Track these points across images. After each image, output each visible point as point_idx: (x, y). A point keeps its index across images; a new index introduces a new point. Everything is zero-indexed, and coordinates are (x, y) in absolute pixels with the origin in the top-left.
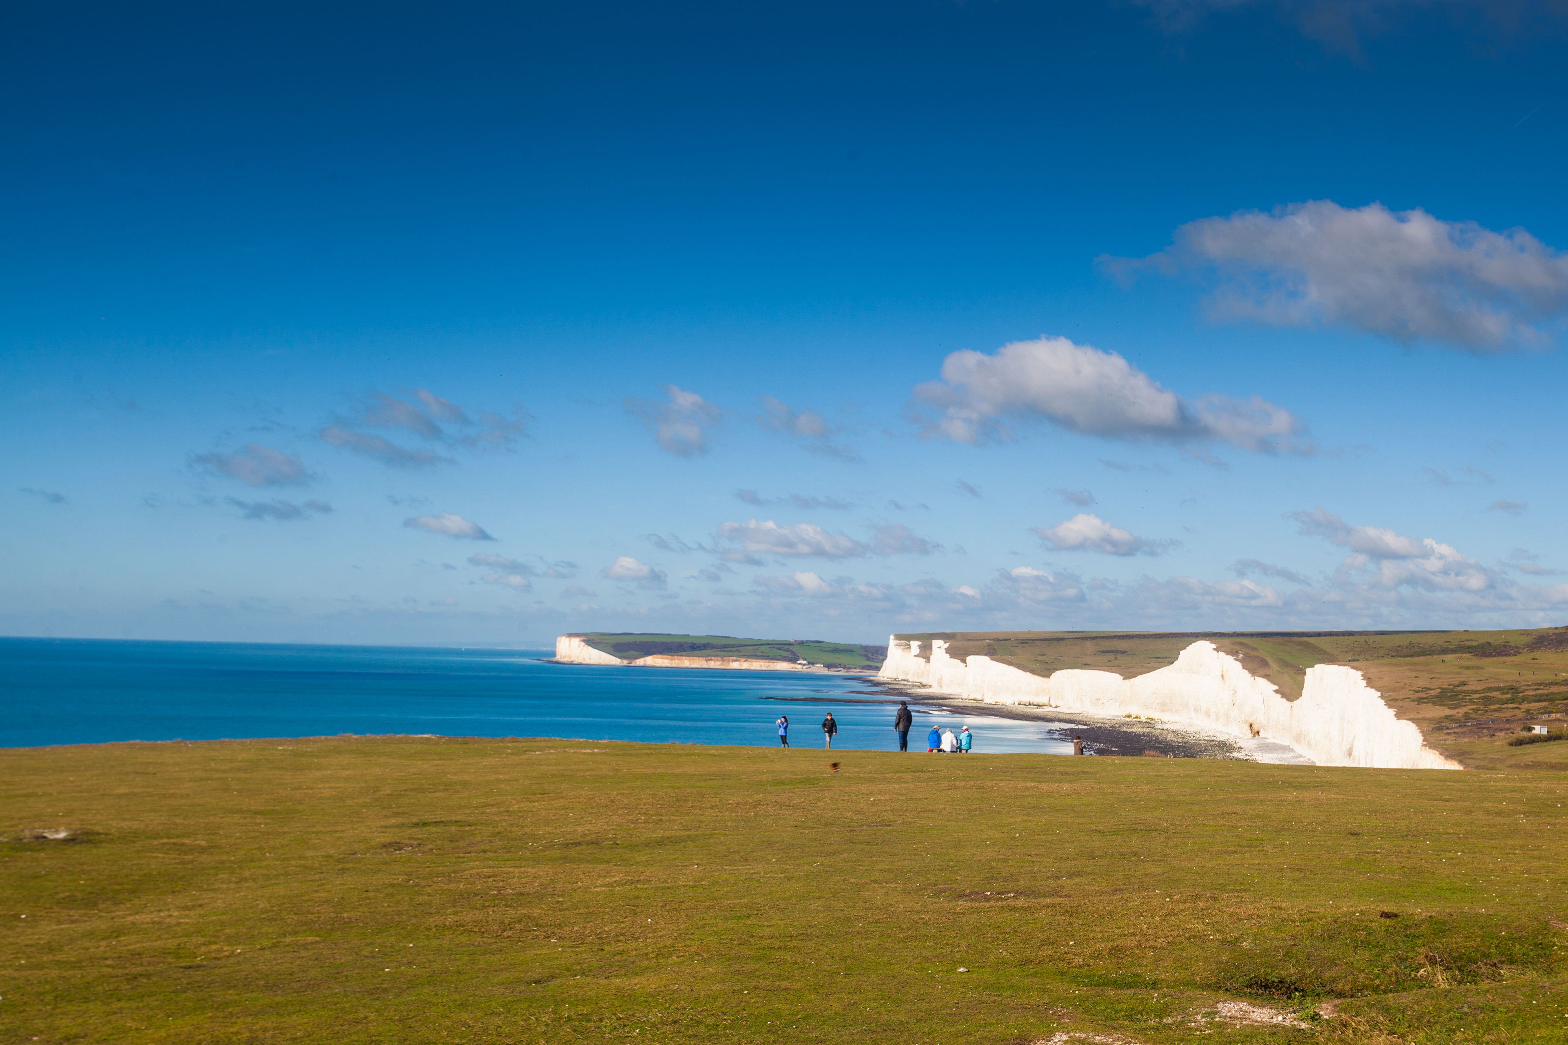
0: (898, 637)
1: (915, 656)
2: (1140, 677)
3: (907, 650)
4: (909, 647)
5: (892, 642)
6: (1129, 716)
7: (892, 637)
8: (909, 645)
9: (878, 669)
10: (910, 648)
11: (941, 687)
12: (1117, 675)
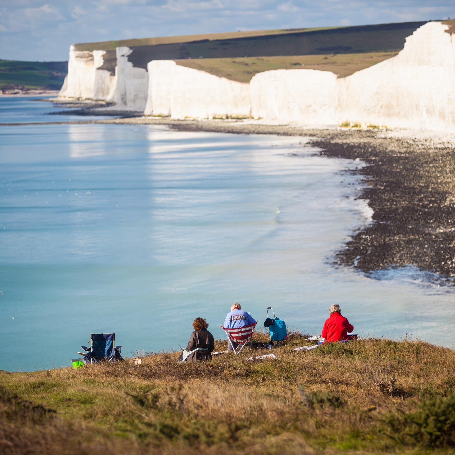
0: (80, 47)
1: (99, 69)
2: (357, 74)
3: (90, 63)
4: (91, 58)
5: (73, 53)
6: (347, 125)
7: (72, 48)
8: (92, 56)
9: (58, 87)
10: (93, 60)
11: (125, 103)
12: (330, 74)
